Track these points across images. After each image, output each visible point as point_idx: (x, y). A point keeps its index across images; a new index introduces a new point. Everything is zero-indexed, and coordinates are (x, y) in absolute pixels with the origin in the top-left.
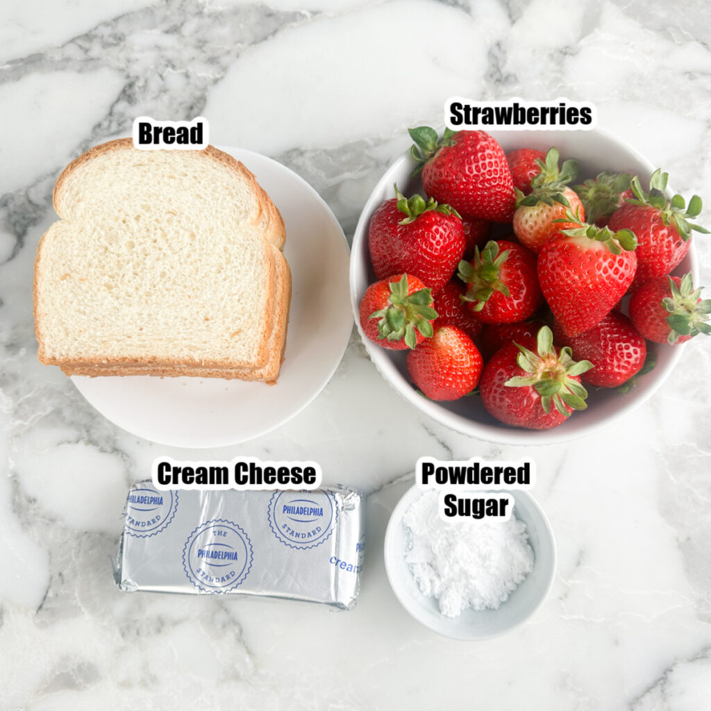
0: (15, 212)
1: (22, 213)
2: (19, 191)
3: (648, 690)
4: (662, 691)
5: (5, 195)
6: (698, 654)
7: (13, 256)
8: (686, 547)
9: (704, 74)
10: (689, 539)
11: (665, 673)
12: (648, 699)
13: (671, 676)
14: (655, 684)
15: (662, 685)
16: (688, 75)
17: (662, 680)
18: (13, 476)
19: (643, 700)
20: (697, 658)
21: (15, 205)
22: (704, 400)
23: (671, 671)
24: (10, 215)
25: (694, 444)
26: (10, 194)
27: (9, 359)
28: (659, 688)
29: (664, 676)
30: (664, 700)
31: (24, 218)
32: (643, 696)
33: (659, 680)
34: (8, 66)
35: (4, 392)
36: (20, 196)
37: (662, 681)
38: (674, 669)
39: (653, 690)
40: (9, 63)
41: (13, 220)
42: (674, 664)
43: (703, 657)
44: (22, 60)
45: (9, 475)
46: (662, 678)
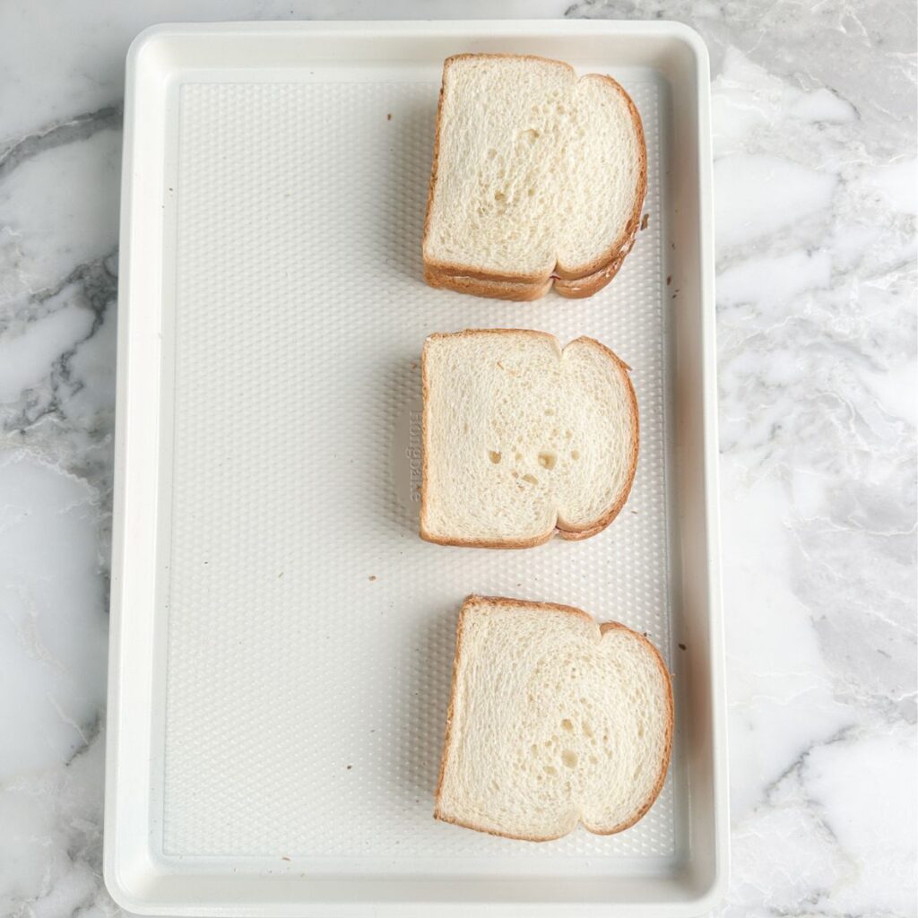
0: (91, 285)
1: (100, 286)
2: (96, 261)
3: (785, 775)
4: (799, 775)
5: (81, 266)
6: (834, 736)
7: (92, 334)
8: (821, 626)
9: (834, 123)
10: (824, 617)
11: (802, 757)
12: (783, 784)
13: (808, 759)
14: (791, 769)
15: (799, 769)
16: (817, 126)
17: (799, 763)
18: (103, 574)
19: (780, 785)
20: (835, 741)
21: (92, 278)
22: (837, 472)
23: (807, 754)
24: (86, 289)
25: (828, 519)
26: (85, 265)
27: (93, 446)
28: (795, 773)
29: (801, 760)
30: (801, 784)
31: (102, 291)
32: (779, 781)
33: (796, 764)
34: (75, 122)
35: (89, 482)
36: (96, 267)
37: (798, 765)
38: (810, 752)
39: (789, 775)
40: (77, 118)
41: (90, 293)
42: (811, 747)
43: (840, 739)
44: (91, 115)
45: (99, 572)
46: (799, 762)
